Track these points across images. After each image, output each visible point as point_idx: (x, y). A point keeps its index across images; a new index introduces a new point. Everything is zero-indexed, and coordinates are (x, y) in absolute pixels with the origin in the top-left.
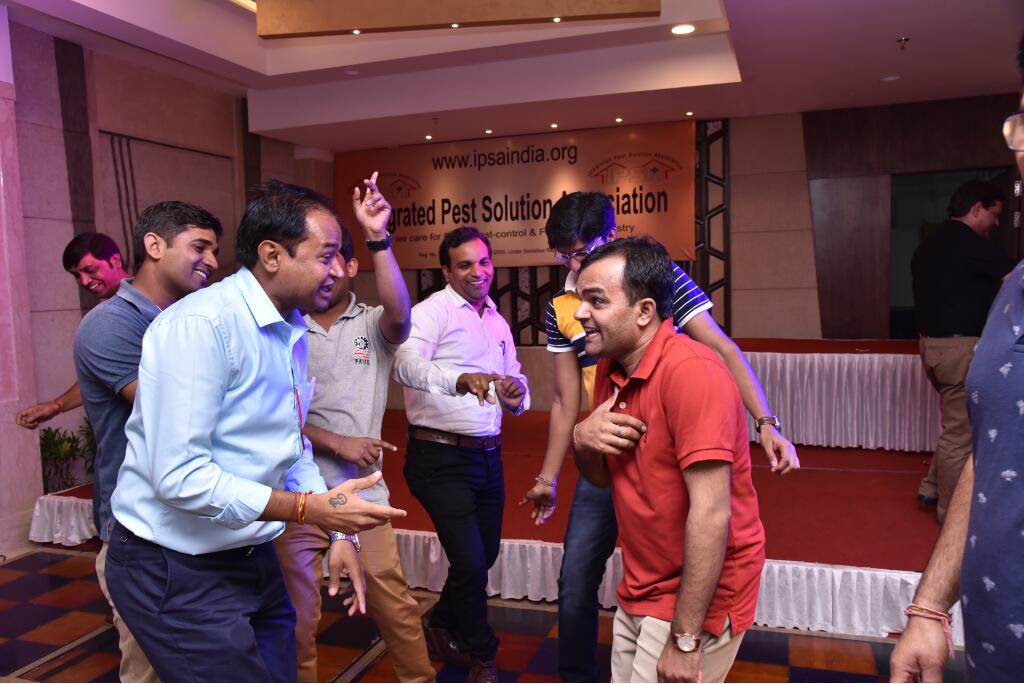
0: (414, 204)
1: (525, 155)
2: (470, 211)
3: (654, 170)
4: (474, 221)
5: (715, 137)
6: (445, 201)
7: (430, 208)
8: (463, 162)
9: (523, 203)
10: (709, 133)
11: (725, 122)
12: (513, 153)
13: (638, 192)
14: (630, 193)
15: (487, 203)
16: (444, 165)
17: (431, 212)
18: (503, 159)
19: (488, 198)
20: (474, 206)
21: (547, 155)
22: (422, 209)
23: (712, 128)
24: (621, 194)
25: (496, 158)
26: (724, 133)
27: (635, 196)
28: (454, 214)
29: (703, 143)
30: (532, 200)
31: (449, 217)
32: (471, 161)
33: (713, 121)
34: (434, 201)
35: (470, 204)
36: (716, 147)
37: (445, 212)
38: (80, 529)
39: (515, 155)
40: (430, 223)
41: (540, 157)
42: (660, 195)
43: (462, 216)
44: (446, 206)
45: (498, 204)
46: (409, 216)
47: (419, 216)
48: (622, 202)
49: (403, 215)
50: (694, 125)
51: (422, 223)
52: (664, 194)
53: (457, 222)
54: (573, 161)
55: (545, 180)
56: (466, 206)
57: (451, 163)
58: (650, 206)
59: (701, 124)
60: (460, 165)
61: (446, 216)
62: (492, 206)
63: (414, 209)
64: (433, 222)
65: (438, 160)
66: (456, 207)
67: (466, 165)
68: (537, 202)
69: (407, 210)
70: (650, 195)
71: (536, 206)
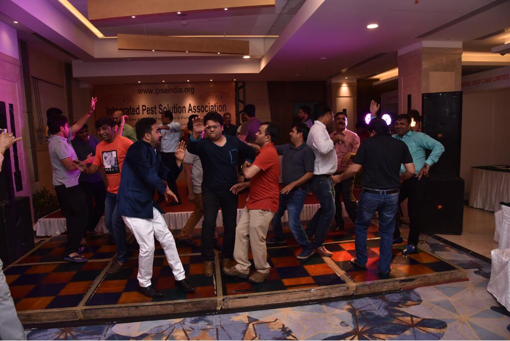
0: (130, 107)
1: (175, 90)
2: (154, 110)
3: (222, 98)
4: (156, 113)
5: (241, 87)
6: (143, 106)
7: (137, 108)
8: (151, 92)
9: (174, 107)
10: (239, 86)
11: (244, 83)
12: (170, 89)
13: (216, 105)
14: (214, 105)
15: (160, 107)
16: (143, 93)
17: (138, 110)
18: (166, 91)
19: (161, 105)
20: (155, 108)
21: (183, 91)
22: (134, 108)
23: (240, 85)
24: (210, 105)
25: (164, 90)
26: (243, 86)
27: (215, 106)
28: (147, 111)
29: (237, 89)
30: (178, 106)
31: (145, 112)
32: (154, 91)
33: (240, 82)
34: (139, 106)
35: (154, 107)
36: (241, 90)
37: (143, 110)
38: (60, 229)
39: (171, 90)
40: (138, 114)
41: (181, 91)
42: (223, 106)
43: (151, 111)
44: (144, 108)
45: (165, 108)
46: (128, 111)
47: (133, 111)
48: (211, 108)
49: (126, 111)
50: (234, 83)
51: (134, 114)
52: (225, 106)
53: (148, 114)
54: (193, 93)
55: (182, 99)
56: (152, 108)
57: (145, 92)
58: (220, 109)
59: (236, 83)
60: (149, 93)
61: (144, 111)
62: (163, 108)
63: (130, 109)
64: (139, 113)
65: (140, 90)
66: (148, 108)
67: (152, 93)
68: (180, 107)
69: (127, 109)
70: (220, 106)
71: (180, 109)
